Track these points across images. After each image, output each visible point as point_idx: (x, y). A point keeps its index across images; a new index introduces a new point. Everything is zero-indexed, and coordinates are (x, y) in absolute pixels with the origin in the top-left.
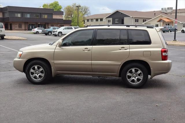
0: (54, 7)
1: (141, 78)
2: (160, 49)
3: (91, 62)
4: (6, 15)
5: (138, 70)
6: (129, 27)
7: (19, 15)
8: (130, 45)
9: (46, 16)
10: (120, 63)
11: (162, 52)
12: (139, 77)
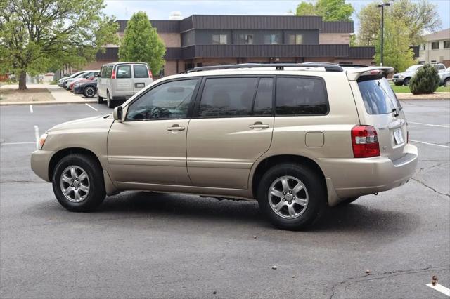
0: (331, 10)
1: (305, 202)
2: (349, 128)
3: (185, 158)
4: (189, 40)
5: (295, 183)
6: (283, 69)
7: (223, 39)
8: (277, 118)
9: (299, 39)
10: (250, 163)
11: (354, 134)
12: (298, 200)
